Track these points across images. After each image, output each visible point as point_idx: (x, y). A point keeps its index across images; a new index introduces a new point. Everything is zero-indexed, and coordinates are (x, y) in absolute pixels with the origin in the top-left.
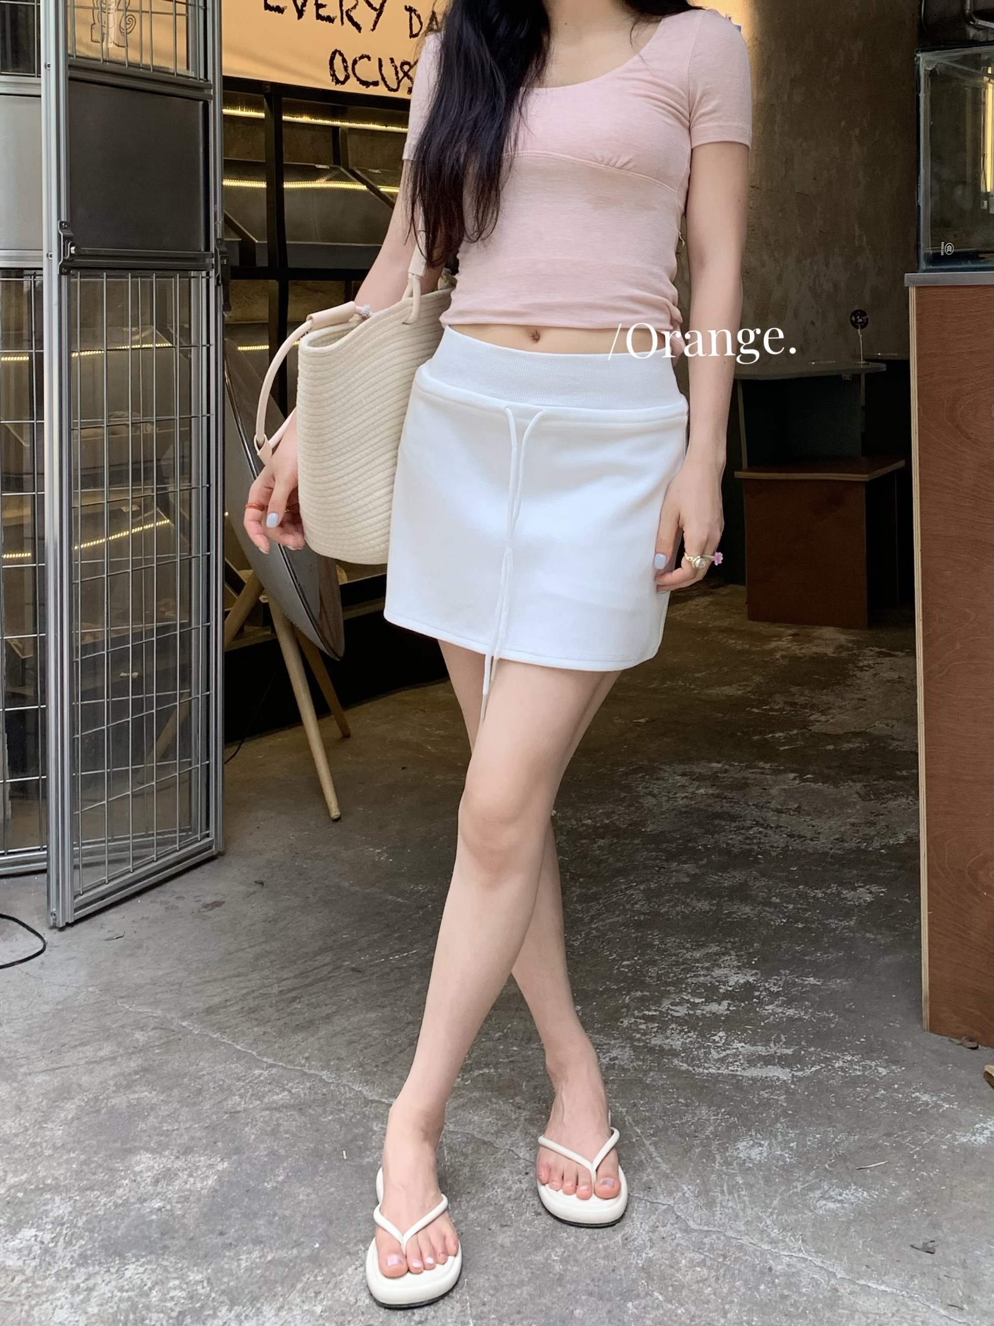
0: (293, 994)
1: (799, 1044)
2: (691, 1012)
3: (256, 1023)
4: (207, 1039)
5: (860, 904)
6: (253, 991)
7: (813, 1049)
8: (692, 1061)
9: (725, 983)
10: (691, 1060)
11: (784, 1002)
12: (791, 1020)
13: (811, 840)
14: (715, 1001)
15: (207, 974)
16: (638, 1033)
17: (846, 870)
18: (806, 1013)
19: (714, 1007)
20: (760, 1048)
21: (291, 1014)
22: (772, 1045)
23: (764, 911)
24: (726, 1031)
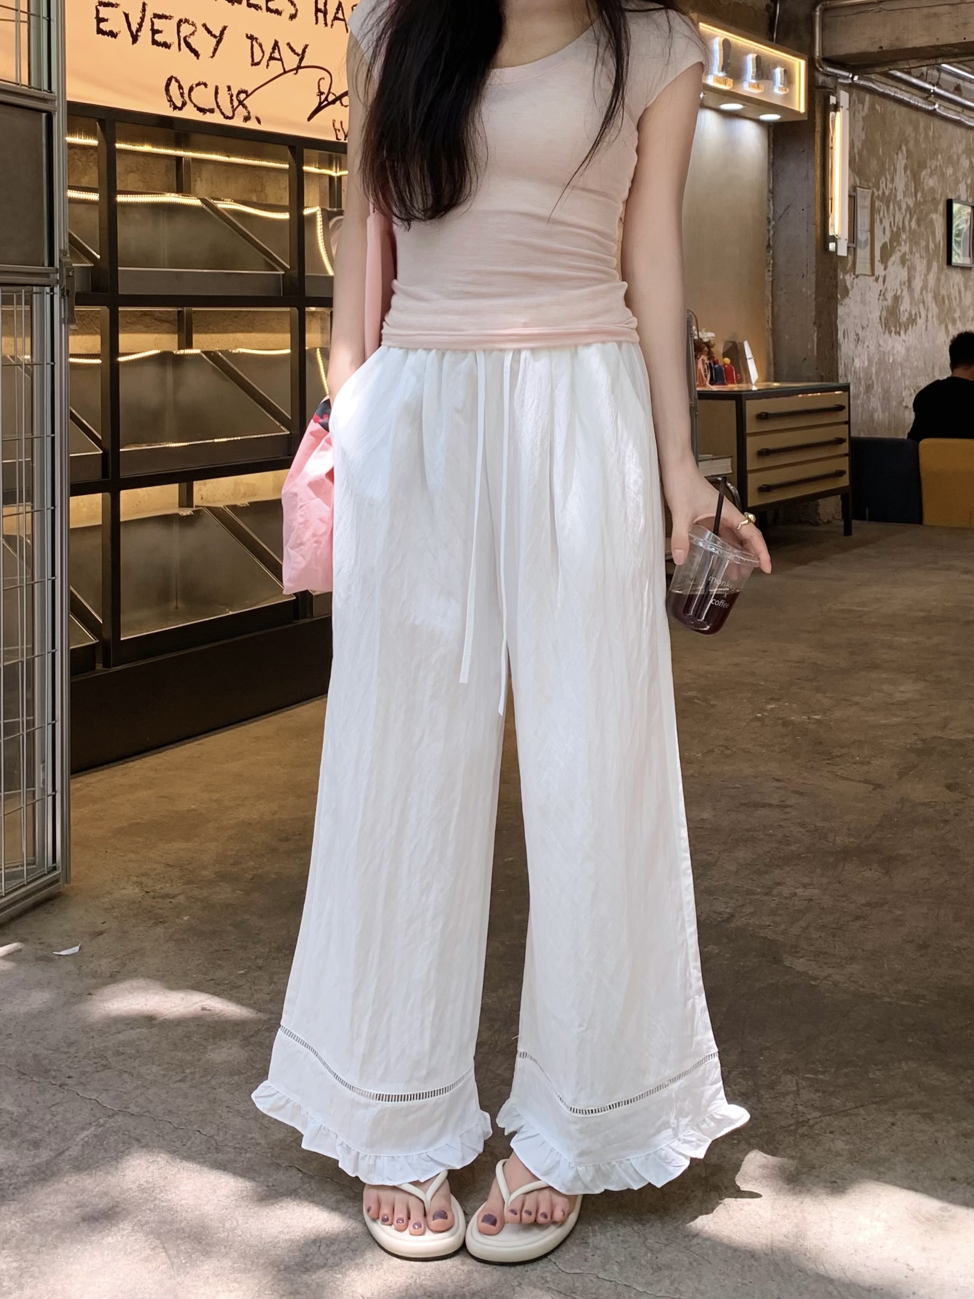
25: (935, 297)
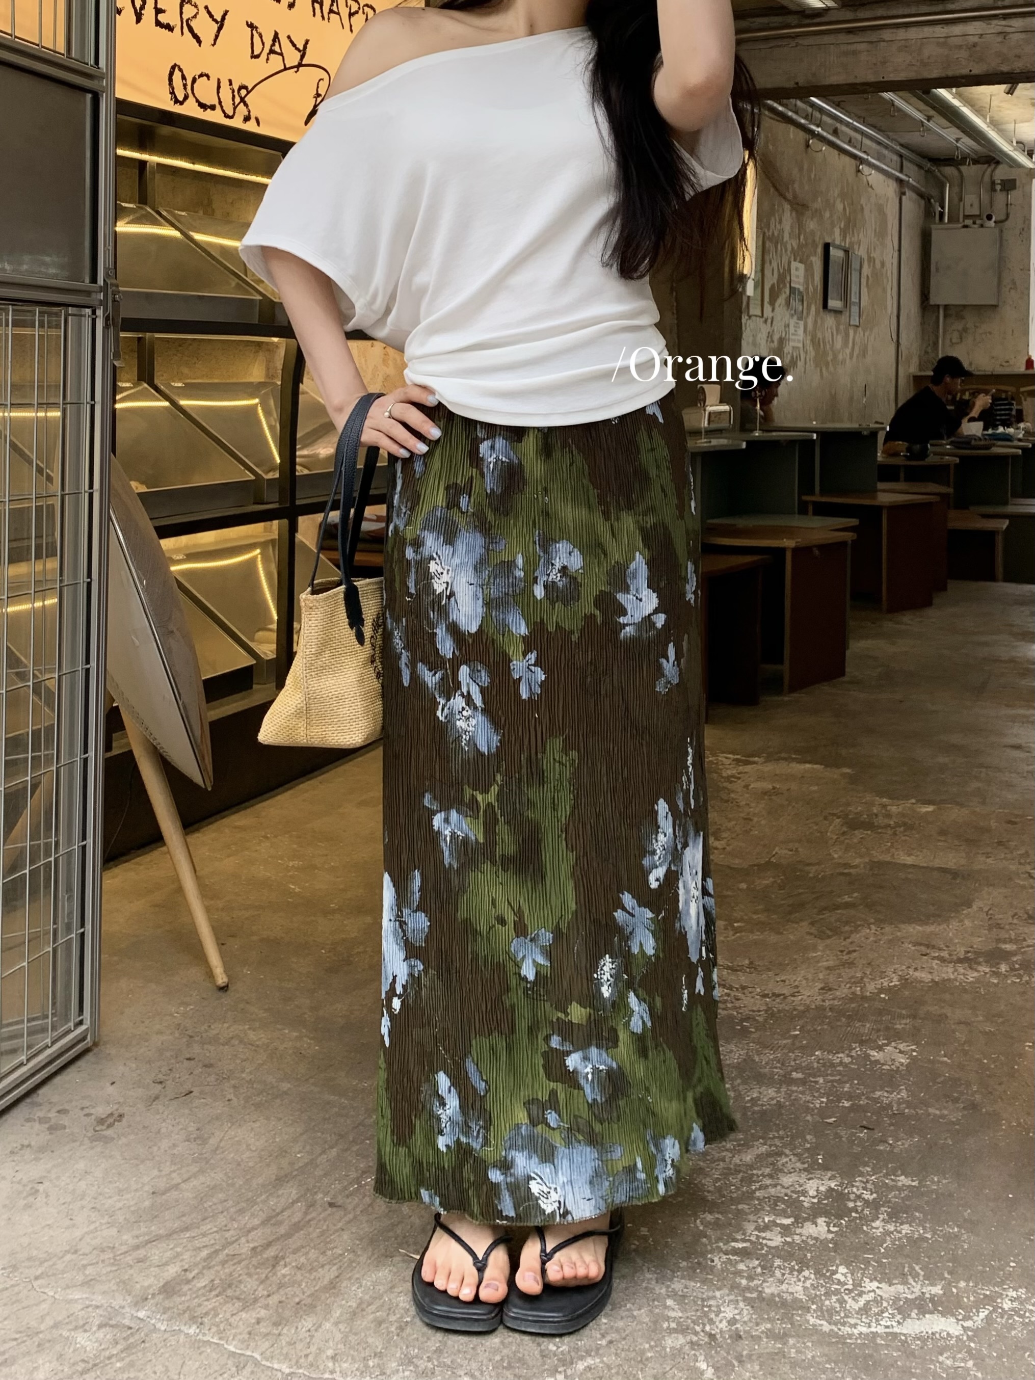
0: (271, 1252)
2: (789, 1239)
3: (238, 1304)
4: (182, 1336)
5: (898, 1068)
6: (216, 1252)
7: (963, 1284)
8: (831, 1316)
9: (804, 1193)
10: (828, 1314)
11: (890, 1216)
12: (912, 1240)
13: (793, 996)
14: (806, 1220)
15: (143, 1230)
16: (742, 1277)
17: (857, 1025)
19: (809, 1229)
20: (900, 1288)
21: (281, 1286)
24: (846, 1263)
25: (812, 341)
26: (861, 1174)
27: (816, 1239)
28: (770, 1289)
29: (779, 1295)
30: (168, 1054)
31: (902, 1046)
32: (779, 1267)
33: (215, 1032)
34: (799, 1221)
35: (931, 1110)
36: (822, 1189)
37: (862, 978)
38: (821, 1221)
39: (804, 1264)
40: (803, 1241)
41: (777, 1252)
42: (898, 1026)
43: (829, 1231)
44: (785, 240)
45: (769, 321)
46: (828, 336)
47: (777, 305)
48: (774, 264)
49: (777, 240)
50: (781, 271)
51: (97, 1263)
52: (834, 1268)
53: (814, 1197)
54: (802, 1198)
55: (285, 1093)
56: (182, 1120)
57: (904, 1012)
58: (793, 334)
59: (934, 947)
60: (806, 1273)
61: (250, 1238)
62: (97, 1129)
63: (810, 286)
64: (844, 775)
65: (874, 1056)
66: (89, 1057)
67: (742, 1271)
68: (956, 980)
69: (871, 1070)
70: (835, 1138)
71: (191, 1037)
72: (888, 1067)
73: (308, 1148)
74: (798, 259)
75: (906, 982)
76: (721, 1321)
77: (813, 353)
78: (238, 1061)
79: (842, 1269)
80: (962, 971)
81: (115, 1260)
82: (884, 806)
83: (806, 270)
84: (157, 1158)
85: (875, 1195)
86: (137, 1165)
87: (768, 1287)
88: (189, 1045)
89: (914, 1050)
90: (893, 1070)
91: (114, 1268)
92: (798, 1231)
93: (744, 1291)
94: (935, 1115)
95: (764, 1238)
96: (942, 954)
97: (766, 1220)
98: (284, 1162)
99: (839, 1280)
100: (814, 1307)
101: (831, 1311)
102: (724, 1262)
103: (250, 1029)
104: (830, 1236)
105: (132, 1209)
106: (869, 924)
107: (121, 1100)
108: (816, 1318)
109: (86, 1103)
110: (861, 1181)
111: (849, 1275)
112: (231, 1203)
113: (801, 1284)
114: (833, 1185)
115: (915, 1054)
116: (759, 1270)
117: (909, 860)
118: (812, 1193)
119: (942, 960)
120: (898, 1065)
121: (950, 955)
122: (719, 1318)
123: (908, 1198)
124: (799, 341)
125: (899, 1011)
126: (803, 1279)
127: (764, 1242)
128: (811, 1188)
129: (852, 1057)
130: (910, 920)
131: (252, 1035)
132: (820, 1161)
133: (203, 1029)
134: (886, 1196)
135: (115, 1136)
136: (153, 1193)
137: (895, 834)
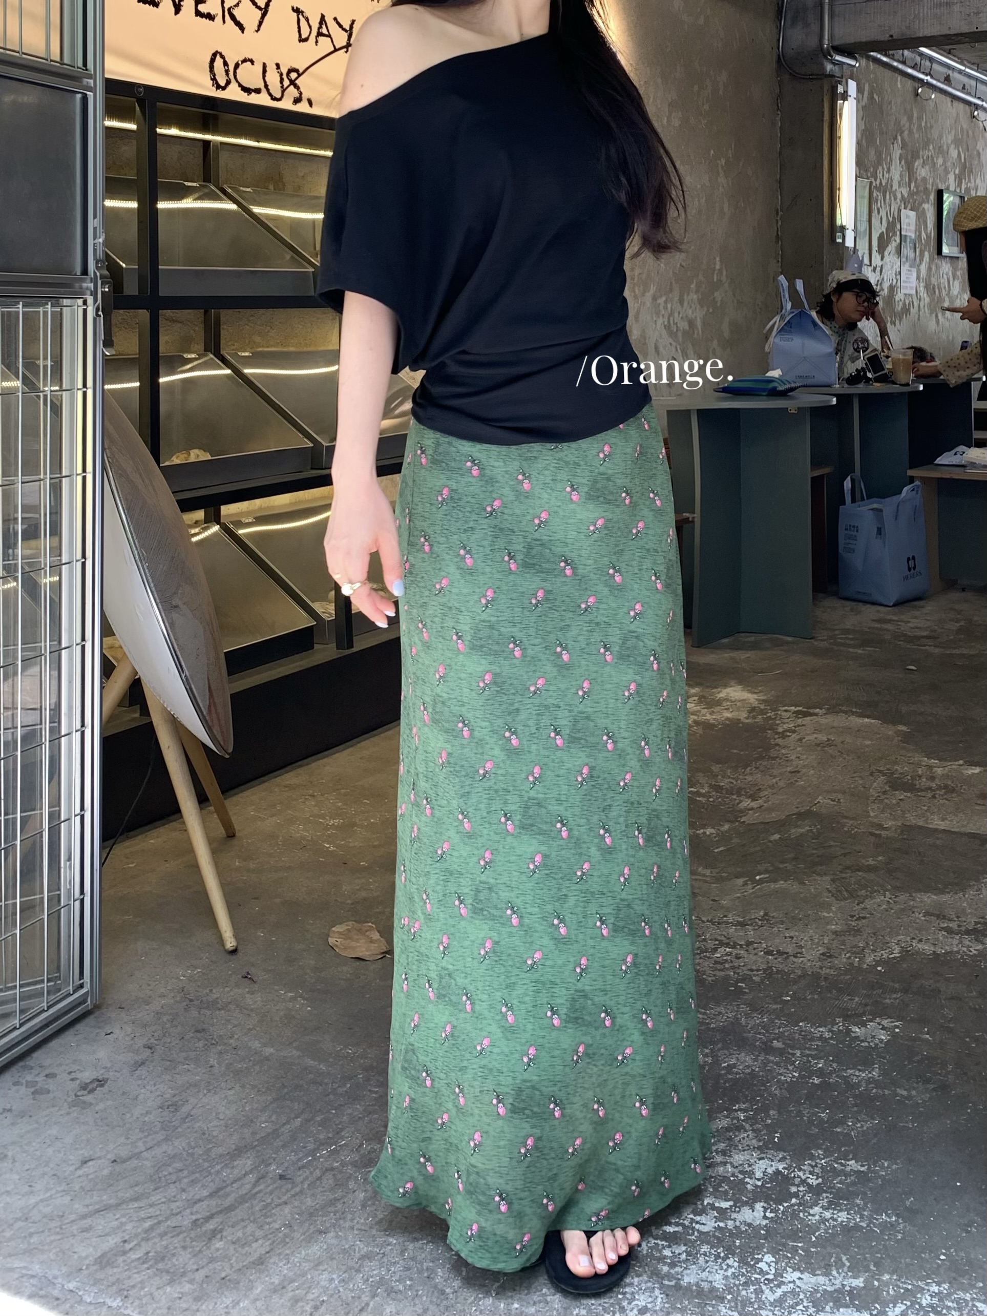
0: (211, 1225)
1: (867, 1269)
2: (722, 1225)
4: (105, 1309)
5: (876, 1045)
6: (159, 1223)
7: (886, 1277)
8: (744, 1307)
9: (751, 1174)
10: (741, 1305)
11: (830, 1203)
12: (847, 1230)
13: (795, 957)
14: (745, 1204)
15: (95, 1198)
16: (665, 1264)
17: (846, 998)
18: (862, 1217)
19: (746, 1214)
20: (822, 1279)
21: (213, 1259)
22: (834, 1273)
23: (769, 1061)
24: (774, 1252)
25: (926, 287)
26: (812, 1157)
27: (750, 1225)
28: (690, 1277)
29: (697, 1285)
30: (165, 1019)
31: (885, 1022)
32: (705, 1254)
33: (215, 996)
34: (738, 1204)
35: (900, 1091)
36: (770, 1171)
37: (864, 948)
38: (759, 1206)
39: (730, 1251)
40: (736, 1227)
41: (705, 1237)
42: (888, 1001)
43: (765, 1217)
44: (894, 189)
45: (878, 269)
46: (944, 281)
47: (886, 253)
48: (883, 213)
49: (885, 189)
50: (891, 219)
51: (43, 1232)
52: (760, 1256)
53: (759, 1180)
54: (747, 1180)
55: (267, 1059)
56: (162, 1086)
57: (897, 985)
58: (905, 282)
59: (944, 917)
60: (730, 1261)
61: (194, 1210)
62: (79, 1094)
63: (923, 234)
64: (898, 733)
65: (855, 1032)
66: (90, 1020)
67: (665, 1257)
68: (958, 952)
69: (849, 1046)
70: (797, 1116)
71: (191, 1001)
72: (866, 1044)
73: (274, 1117)
74: (909, 207)
75: (906, 953)
76: (632, 1310)
77: (927, 300)
78: (230, 1027)
79: (769, 1258)
80: (968, 943)
81: (61, 1228)
82: (930, 767)
83: (918, 217)
84: (127, 1125)
85: (820, 1180)
86: (107, 1132)
87: (687, 1275)
88: (187, 1009)
89: (897, 1027)
90: (870, 1047)
91: (59, 1237)
92: (734, 1216)
93: (663, 1279)
94: (902, 1096)
95: (697, 1223)
96: (951, 925)
97: (705, 1203)
98: (247, 1132)
99: (762, 1270)
100: (729, 1297)
101: (746, 1302)
102: (650, 1248)
103: (248, 992)
104: (764, 1222)
105: (91, 1177)
106: (885, 891)
107: (109, 1065)
108: (729, 1309)
109: (75, 1067)
110: (810, 1165)
111: (773, 1264)
112: (186, 1172)
113: (722, 1272)
114: (781, 1167)
115: (897, 1030)
116: (684, 1256)
117: (942, 825)
118: (759, 1174)
119: (949, 931)
120: (877, 1041)
121: (959, 926)
122: (631, 1306)
123: (853, 1184)
124: (911, 288)
125: (891, 984)
126: (725, 1267)
127: (697, 1226)
128: (760, 1168)
129: (832, 1032)
130: (927, 889)
131: (249, 999)
132: (776, 1140)
133: (205, 992)
134: (831, 1182)
135: (94, 1102)
136: (115, 1161)
137: (934, 797)
